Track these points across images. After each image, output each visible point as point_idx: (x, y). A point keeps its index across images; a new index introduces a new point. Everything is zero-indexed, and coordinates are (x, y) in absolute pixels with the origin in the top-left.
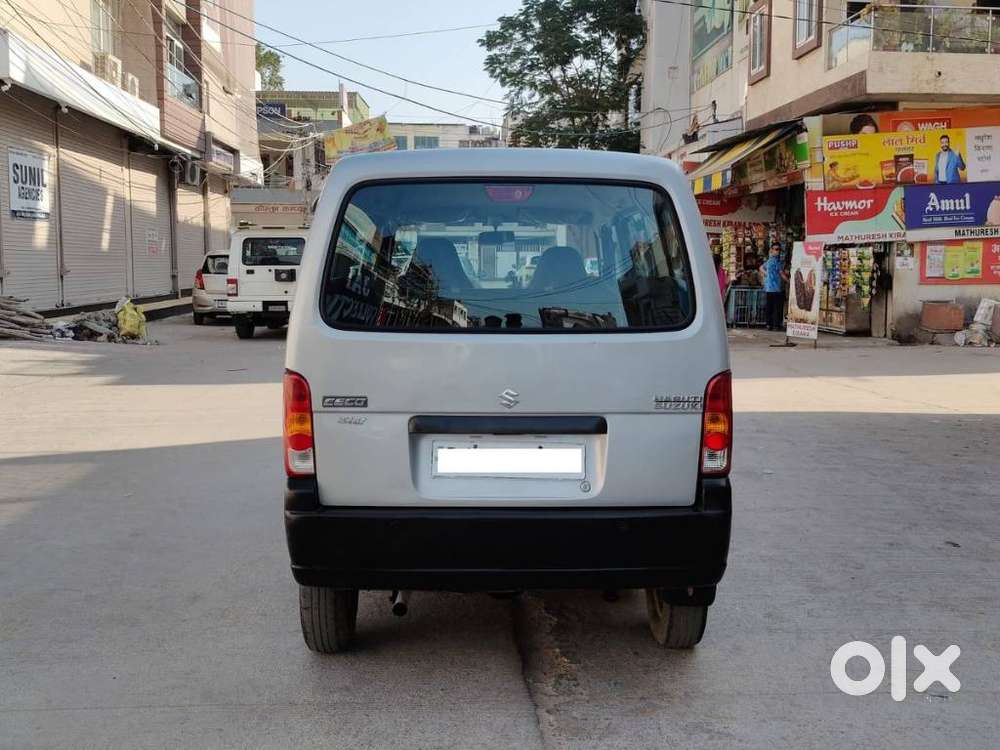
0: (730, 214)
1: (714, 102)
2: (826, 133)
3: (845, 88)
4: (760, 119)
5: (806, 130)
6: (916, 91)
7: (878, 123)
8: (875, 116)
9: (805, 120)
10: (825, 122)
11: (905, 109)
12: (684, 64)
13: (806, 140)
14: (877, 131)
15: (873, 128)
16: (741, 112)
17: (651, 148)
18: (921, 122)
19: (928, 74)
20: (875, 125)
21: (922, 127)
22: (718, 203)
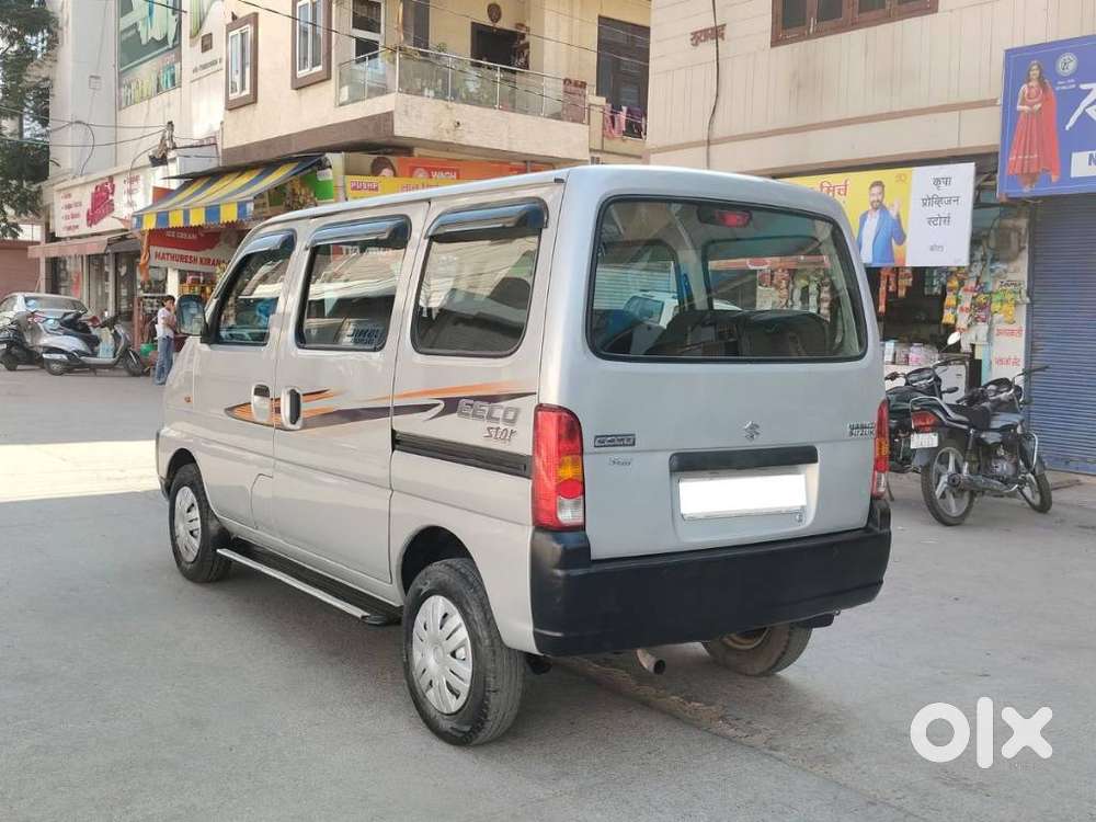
0: (208, 250)
1: (170, 123)
2: (348, 172)
3: (366, 127)
4: (245, 149)
5: (330, 167)
6: (438, 139)
7: (396, 168)
8: (392, 159)
9: (328, 155)
10: (346, 161)
11: (420, 156)
12: (109, 75)
13: (331, 178)
14: (395, 175)
15: (392, 172)
16: (214, 137)
17: (69, 165)
18: (435, 170)
19: (447, 123)
20: (394, 171)
21: (435, 175)
22: (194, 237)
